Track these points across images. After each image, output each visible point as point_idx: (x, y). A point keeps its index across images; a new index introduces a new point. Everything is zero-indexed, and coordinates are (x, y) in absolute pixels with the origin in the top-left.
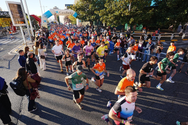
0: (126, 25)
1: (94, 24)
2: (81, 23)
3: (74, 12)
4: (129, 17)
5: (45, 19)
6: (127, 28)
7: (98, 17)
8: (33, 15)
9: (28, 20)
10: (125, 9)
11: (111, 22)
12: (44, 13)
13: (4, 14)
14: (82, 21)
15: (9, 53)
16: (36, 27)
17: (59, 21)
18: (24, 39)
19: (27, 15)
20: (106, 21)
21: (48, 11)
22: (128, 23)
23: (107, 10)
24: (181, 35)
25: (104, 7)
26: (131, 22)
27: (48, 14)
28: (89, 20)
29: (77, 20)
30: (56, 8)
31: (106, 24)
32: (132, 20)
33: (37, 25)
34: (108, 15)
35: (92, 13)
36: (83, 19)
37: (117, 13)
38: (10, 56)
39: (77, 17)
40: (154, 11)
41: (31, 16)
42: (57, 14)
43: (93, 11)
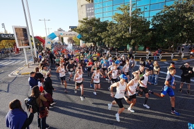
0: (128, 45)
1: (97, 45)
2: (84, 44)
3: (77, 34)
4: (130, 39)
5: (49, 40)
6: (129, 48)
7: (100, 39)
8: (38, 37)
9: (32, 41)
10: (126, 32)
11: (114, 43)
12: (48, 35)
13: (9, 36)
14: (86, 43)
15: (9, 75)
16: (40, 49)
17: (63, 42)
18: (26, 60)
19: (31, 36)
20: (109, 43)
21: (53, 33)
22: (130, 45)
23: (110, 32)
24: (181, 54)
25: (106, 30)
26: (132, 43)
27: (53, 36)
28: (93, 42)
29: (81, 41)
30: (60, 30)
31: (108, 45)
32: (133, 41)
33: (40, 47)
34: (110, 37)
35: (95, 35)
36: (87, 40)
37: (118, 35)
38: (10, 79)
39: (80, 39)
40: (152, 33)
41: (35, 38)
42: (61, 36)
43: (96, 33)
